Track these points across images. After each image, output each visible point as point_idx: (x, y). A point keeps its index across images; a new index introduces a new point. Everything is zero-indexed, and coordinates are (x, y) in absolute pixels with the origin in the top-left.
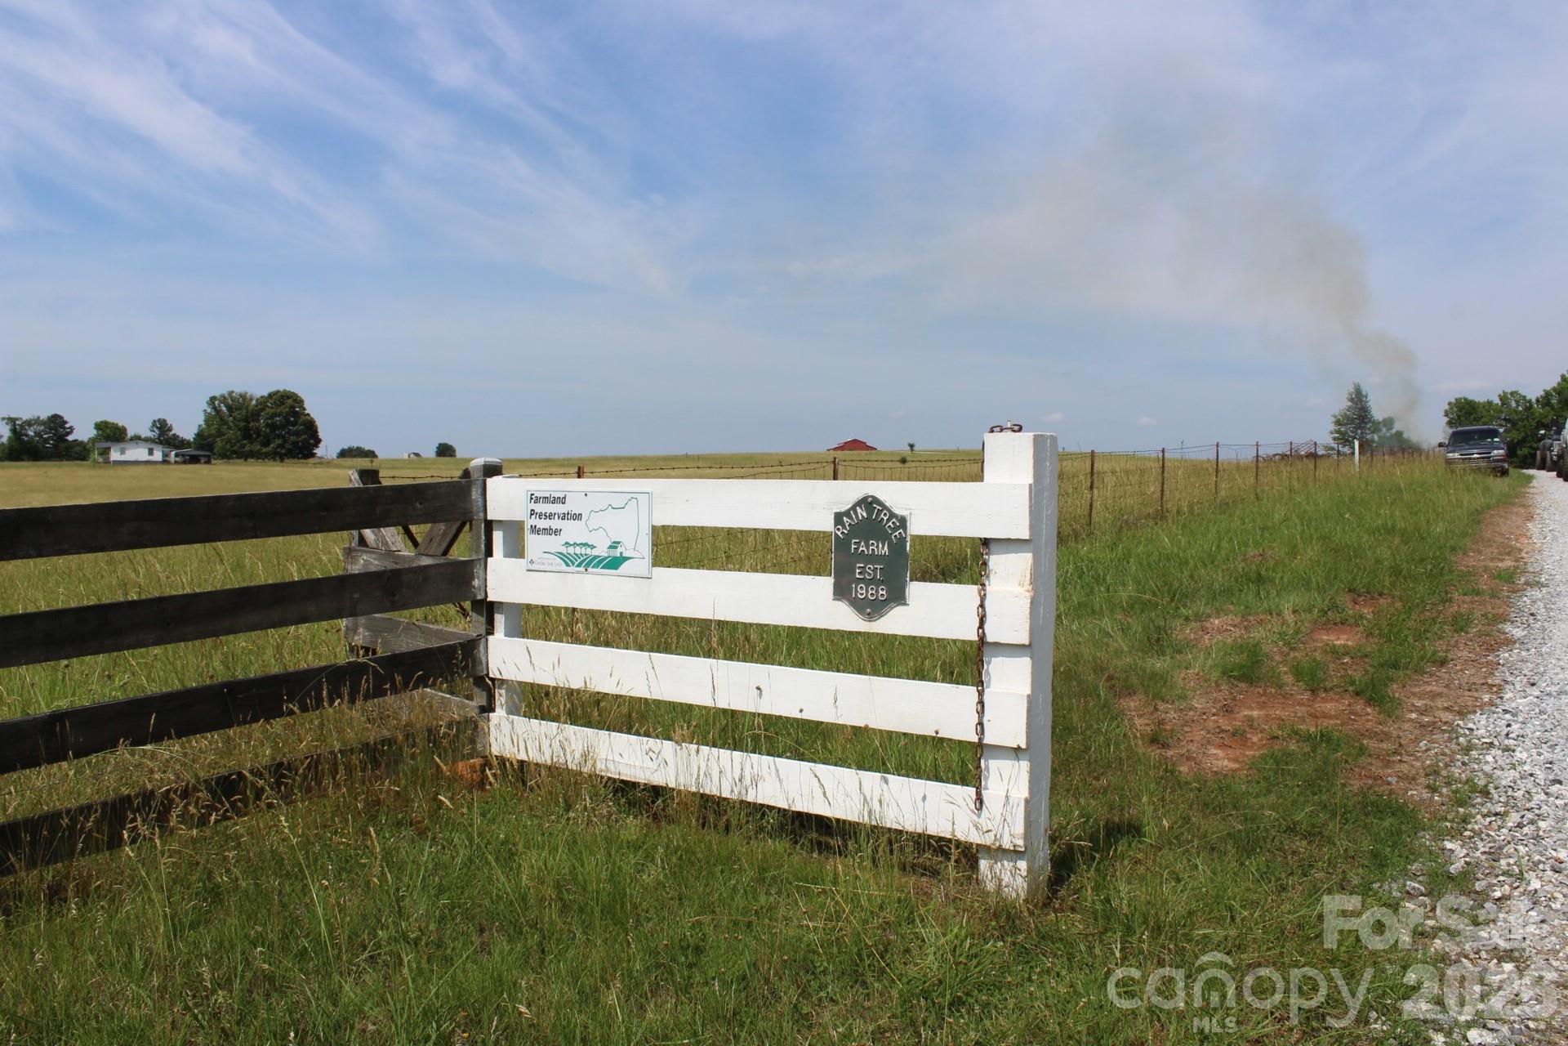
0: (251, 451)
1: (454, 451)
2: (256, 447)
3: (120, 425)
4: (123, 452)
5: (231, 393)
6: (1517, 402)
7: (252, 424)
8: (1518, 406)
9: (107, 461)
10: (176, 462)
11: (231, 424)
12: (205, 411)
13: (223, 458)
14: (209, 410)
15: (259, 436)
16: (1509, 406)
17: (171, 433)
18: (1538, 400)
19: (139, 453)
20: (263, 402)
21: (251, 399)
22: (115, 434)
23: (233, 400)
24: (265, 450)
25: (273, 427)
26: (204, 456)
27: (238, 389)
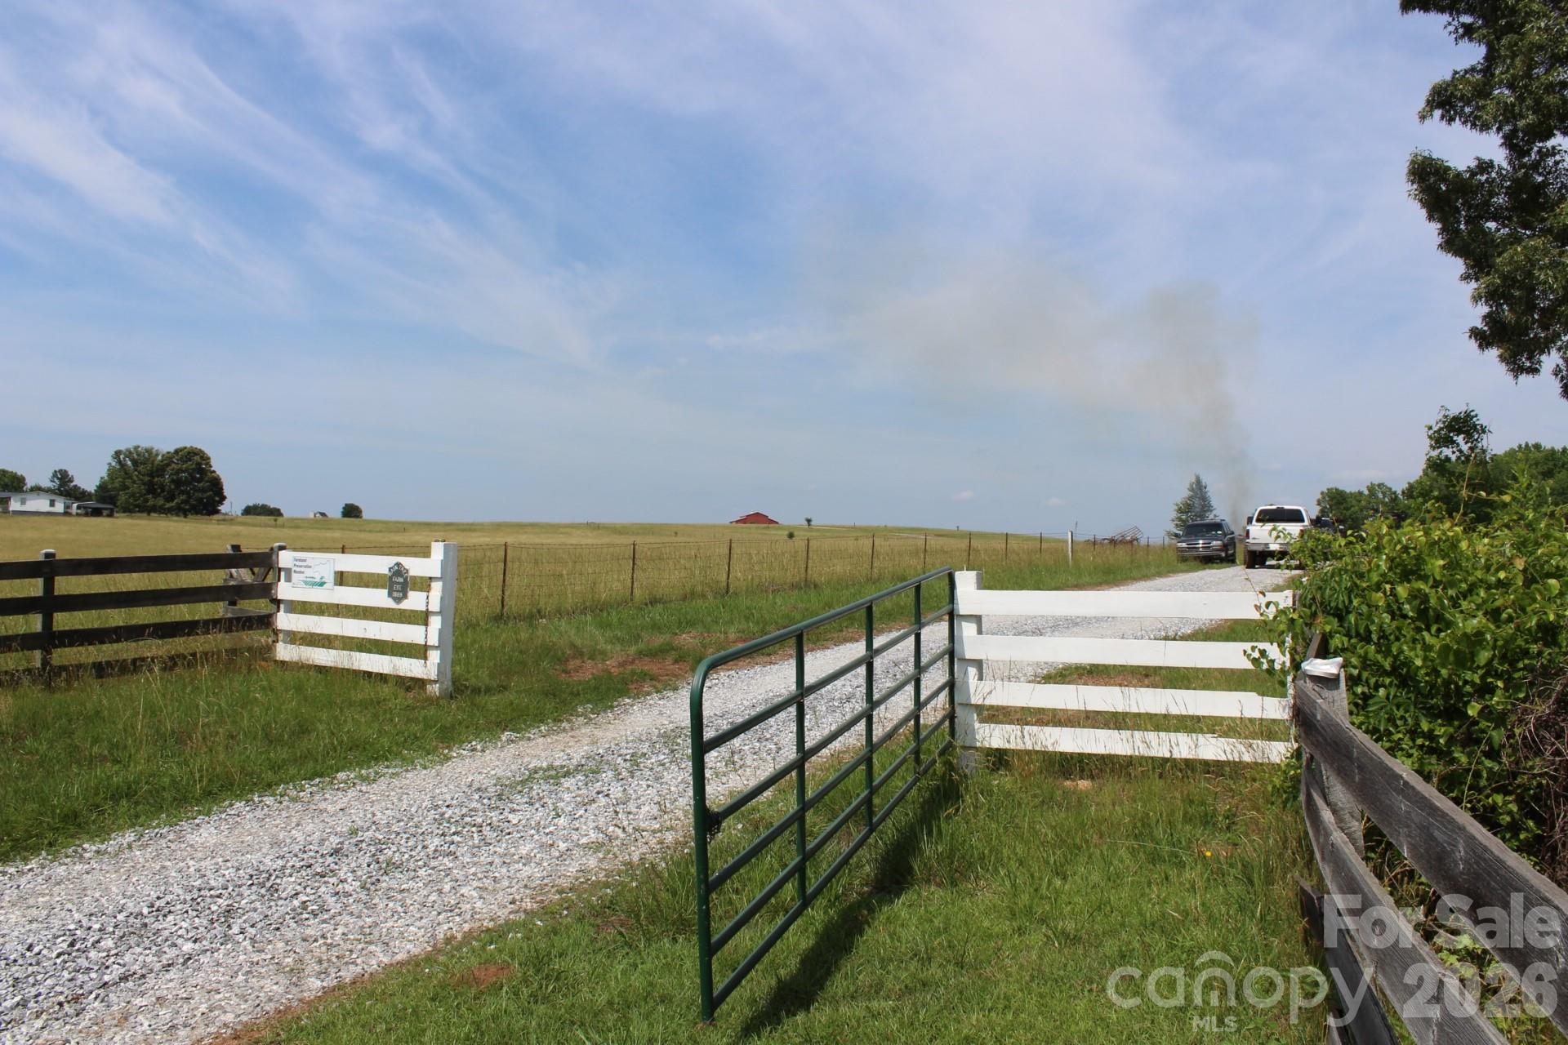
0: (154, 506)
1: (361, 512)
2: (160, 501)
3: (19, 474)
4: (23, 502)
5: (136, 448)
6: (1384, 494)
7: (156, 479)
8: (1384, 497)
9: (6, 511)
10: (77, 514)
11: (135, 478)
12: (110, 464)
13: (124, 512)
14: (114, 464)
15: (163, 491)
16: (1377, 497)
17: (72, 484)
18: (1403, 492)
19: (40, 504)
20: (169, 458)
21: (157, 455)
22: (13, 482)
23: (138, 455)
24: (168, 505)
25: (178, 483)
26: (106, 509)
27: (144, 444)
